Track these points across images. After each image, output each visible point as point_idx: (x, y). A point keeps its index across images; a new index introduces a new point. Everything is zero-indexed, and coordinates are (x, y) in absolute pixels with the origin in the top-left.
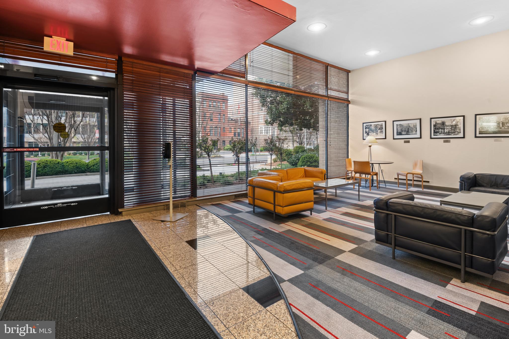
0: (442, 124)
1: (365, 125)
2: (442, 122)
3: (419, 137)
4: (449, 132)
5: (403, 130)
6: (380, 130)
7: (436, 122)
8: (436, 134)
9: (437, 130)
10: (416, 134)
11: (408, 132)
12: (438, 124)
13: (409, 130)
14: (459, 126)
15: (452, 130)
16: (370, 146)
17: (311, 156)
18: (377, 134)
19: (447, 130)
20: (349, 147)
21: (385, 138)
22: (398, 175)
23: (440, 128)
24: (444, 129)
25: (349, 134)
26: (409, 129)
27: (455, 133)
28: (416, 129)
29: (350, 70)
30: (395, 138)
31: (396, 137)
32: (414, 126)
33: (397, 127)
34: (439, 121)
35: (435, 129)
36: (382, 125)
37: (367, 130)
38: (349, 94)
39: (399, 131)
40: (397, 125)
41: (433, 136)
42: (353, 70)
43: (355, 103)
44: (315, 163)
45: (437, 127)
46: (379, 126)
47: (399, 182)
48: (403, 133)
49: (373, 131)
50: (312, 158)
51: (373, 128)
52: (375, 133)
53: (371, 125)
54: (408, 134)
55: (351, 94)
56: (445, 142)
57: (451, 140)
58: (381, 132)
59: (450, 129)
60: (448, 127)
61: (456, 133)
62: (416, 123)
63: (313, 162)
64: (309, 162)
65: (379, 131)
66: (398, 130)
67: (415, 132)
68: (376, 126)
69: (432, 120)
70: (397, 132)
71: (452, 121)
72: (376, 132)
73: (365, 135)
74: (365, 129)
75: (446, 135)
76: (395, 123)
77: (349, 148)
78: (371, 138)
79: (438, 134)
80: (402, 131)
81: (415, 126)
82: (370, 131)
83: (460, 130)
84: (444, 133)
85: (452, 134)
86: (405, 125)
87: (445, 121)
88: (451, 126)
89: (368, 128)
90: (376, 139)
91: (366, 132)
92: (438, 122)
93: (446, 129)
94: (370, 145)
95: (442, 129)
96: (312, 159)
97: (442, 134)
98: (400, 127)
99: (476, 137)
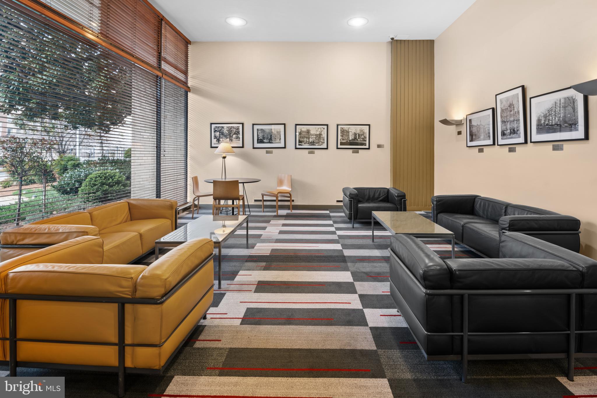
0: (308, 133)
1: (213, 126)
2: (307, 130)
3: (284, 146)
4: (314, 142)
5: (265, 136)
6: (236, 135)
7: (301, 130)
8: (301, 144)
9: (303, 139)
10: (280, 143)
11: (271, 140)
12: (303, 132)
13: (273, 138)
14: (323, 136)
15: (316, 139)
16: (224, 158)
17: (109, 175)
18: (232, 140)
19: (312, 140)
20: (188, 158)
21: (243, 147)
22: (263, 196)
23: (305, 137)
24: (309, 138)
25: (188, 138)
26: (272, 136)
27: (319, 143)
28: (280, 136)
29: (190, 40)
30: (255, 147)
31: (257, 145)
32: (277, 132)
33: (258, 132)
34: (304, 128)
35: (300, 137)
36: (238, 129)
37: (218, 134)
38: (188, 77)
39: (261, 138)
40: (258, 129)
41: (298, 146)
42: (195, 42)
43: (198, 91)
44: (118, 186)
45: (302, 135)
46: (235, 130)
47: (264, 204)
48: (265, 141)
49: (226, 137)
50: (111, 177)
51: (225, 131)
52: (228, 139)
53: (223, 127)
54: (270, 143)
55: (191, 77)
56: (309, 153)
57: (316, 151)
58: (237, 138)
59: (315, 139)
60: (312, 137)
61: (321, 143)
62: (280, 129)
63: (115, 185)
64: (107, 185)
65: (234, 136)
66: (259, 136)
67: (279, 140)
68: (230, 130)
69: (298, 126)
70: (258, 140)
71: (317, 130)
72: (230, 138)
73: (214, 141)
74: (215, 132)
75: (311, 145)
76: (256, 127)
77: (188, 160)
78: (224, 145)
79: (303, 144)
80: (264, 138)
81: (279, 133)
82: (221, 136)
83: (324, 140)
84: (308, 143)
85: (317, 144)
86: (268, 131)
87: (310, 129)
88: (316, 135)
89: (219, 131)
90: (233, 147)
91: (216, 137)
92: (303, 130)
93: (310, 139)
94: (224, 155)
95: (307, 138)
96: (113, 180)
97: (306, 144)
98: (261, 133)
99: (338, 148)
